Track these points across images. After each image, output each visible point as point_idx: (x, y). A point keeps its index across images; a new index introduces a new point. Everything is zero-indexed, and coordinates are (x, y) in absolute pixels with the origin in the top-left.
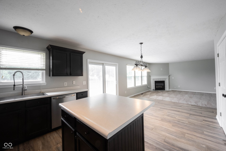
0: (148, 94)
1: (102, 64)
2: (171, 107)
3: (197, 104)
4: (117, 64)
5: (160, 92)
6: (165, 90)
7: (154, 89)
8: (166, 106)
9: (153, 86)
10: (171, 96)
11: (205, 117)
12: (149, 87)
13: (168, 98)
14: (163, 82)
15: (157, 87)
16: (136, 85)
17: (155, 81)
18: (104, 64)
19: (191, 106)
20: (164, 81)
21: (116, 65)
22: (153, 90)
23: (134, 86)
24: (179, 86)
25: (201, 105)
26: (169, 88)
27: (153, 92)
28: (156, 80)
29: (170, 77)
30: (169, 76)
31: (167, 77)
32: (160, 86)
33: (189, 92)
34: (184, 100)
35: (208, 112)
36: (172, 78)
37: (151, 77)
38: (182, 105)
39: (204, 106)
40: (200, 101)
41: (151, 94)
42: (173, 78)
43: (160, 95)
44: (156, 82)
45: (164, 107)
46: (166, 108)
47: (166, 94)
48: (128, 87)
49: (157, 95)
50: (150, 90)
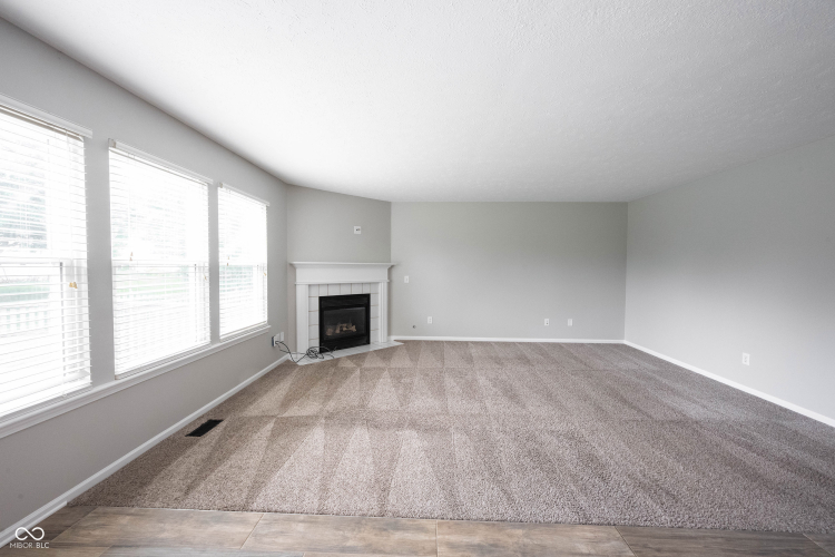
6: (368, 342)
7: (316, 343)
9: (307, 330)
12: (279, 337)
14: (363, 301)
15: (329, 332)
17: (321, 299)
20: (367, 297)
22: (310, 353)
24: (430, 320)
26: (389, 334)
28: (324, 293)
29: (395, 273)
30: (390, 269)
31: (381, 275)
32: (345, 323)
36: (404, 278)
37: (299, 272)
42: (406, 279)
44: (327, 303)
50: (289, 357)
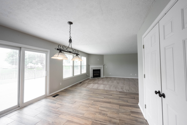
0: (86, 83)
1: (19, 49)
2: (103, 97)
3: (123, 90)
4: (49, 51)
5: (96, 80)
6: (100, 77)
7: (92, 76)
8: (100, 97)
9: (91, 75)
10: (104, 83)
11: (131, 106)
12: (88, 75)
13: (102, 85)
15: (94, 75)
16: (75, 74)
18: (22, 48)
19: (119, 93)
20: (100, 70)
21: (47, 52)
22: (92, 77)
23: (72, 76)
24: (110, 74)
25: (125, 91)
27: (91, 80)
28: (94, 69)
30: (104, 65)
31: (102, 66)
32: (97, 74)
33: (116, 78)
34: (114, 86)
35: (131, 98)
37: (90, 66)
38: (113, 93)
39: (128, 91)
40: (124, 86)
41: (89, 82)
42: (106, 67)
43: (96, 83)
44: (94, 70)
45: (98, 98)
46: (99, 99)
47: (101, 82)
48: (63, 78)
49: (93, 83)
50: (89, 78)
